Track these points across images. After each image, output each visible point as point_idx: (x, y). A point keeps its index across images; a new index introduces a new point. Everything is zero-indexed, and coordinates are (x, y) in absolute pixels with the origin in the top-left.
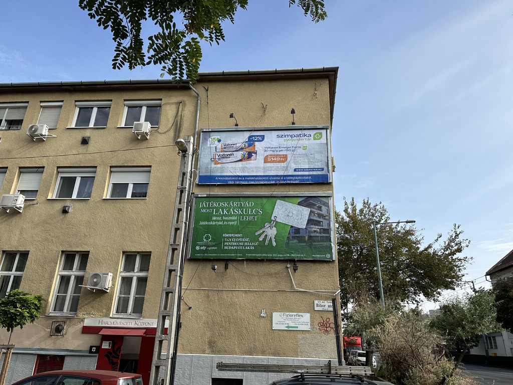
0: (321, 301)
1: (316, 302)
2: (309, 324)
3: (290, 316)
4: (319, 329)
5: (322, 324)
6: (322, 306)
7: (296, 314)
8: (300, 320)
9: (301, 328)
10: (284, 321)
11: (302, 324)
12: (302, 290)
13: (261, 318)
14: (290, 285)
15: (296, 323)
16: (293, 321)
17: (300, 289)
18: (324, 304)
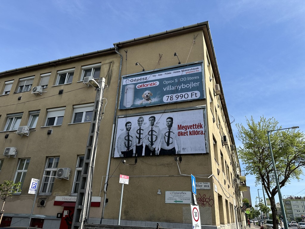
0: (199, 183)
2: (191, 199)
3: (177, 193)
9: (184, 202)
10: (173, 197)
11: (186, 199)
12: (186, 175)
13: (158, 195)
14: (177, 172)
15: (181, 198)
16: (179, 197)
17: (184, 175)
18: (201, 185)
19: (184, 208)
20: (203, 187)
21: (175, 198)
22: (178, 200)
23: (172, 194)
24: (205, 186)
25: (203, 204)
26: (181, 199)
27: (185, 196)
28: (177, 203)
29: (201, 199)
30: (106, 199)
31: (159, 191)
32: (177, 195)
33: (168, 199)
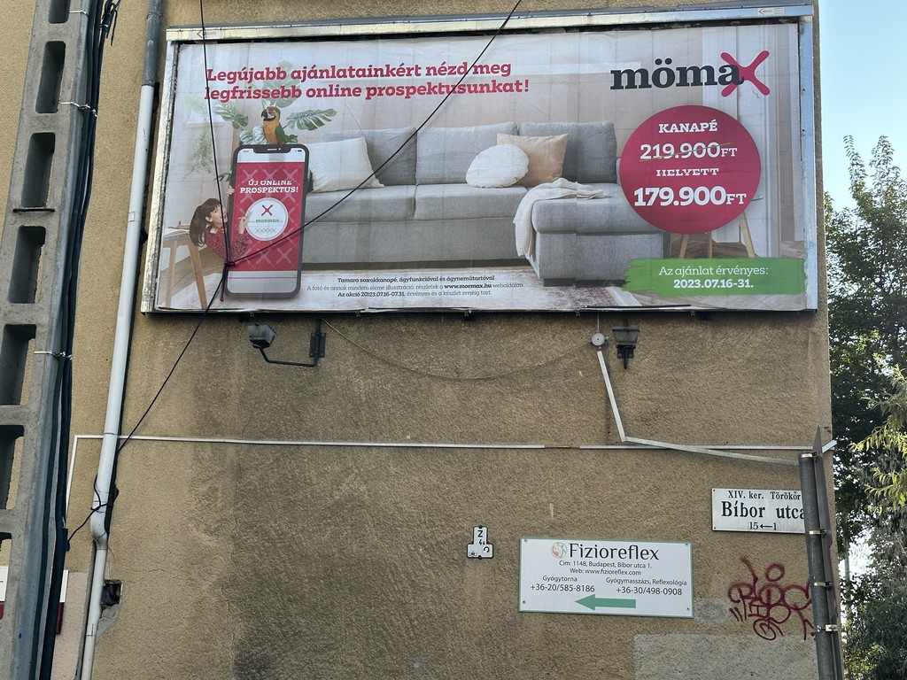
0: (746, 492)
1: (720, 495)
2: (687, 590)
3: (598, 553)
4: (733, 611)
5: (746, 591)
6: (746, 512)
7: (626, 545)
8: (646, 574)
9: (647, 606)
10: (575, 575)
11: (657, 591)
12: (656, 444)
13: (468, 563)
14: (601, 422)
15: (626, 585)
16: (613, 577)
17: (644, 441)
18: (757, 504)
19: (643, 643)
20: (769, 520)
21: (584, 580)
22: (605, 590)
23: (567, 557)
24: (781, 514)
25: (769, 619)
26: (627, 590)
27: (653, 571)
28: (599, 610)
29: (752, 589)
30: (106, 582)
31: (480, 535)
32: (595, 560)
33: (541, 587)
